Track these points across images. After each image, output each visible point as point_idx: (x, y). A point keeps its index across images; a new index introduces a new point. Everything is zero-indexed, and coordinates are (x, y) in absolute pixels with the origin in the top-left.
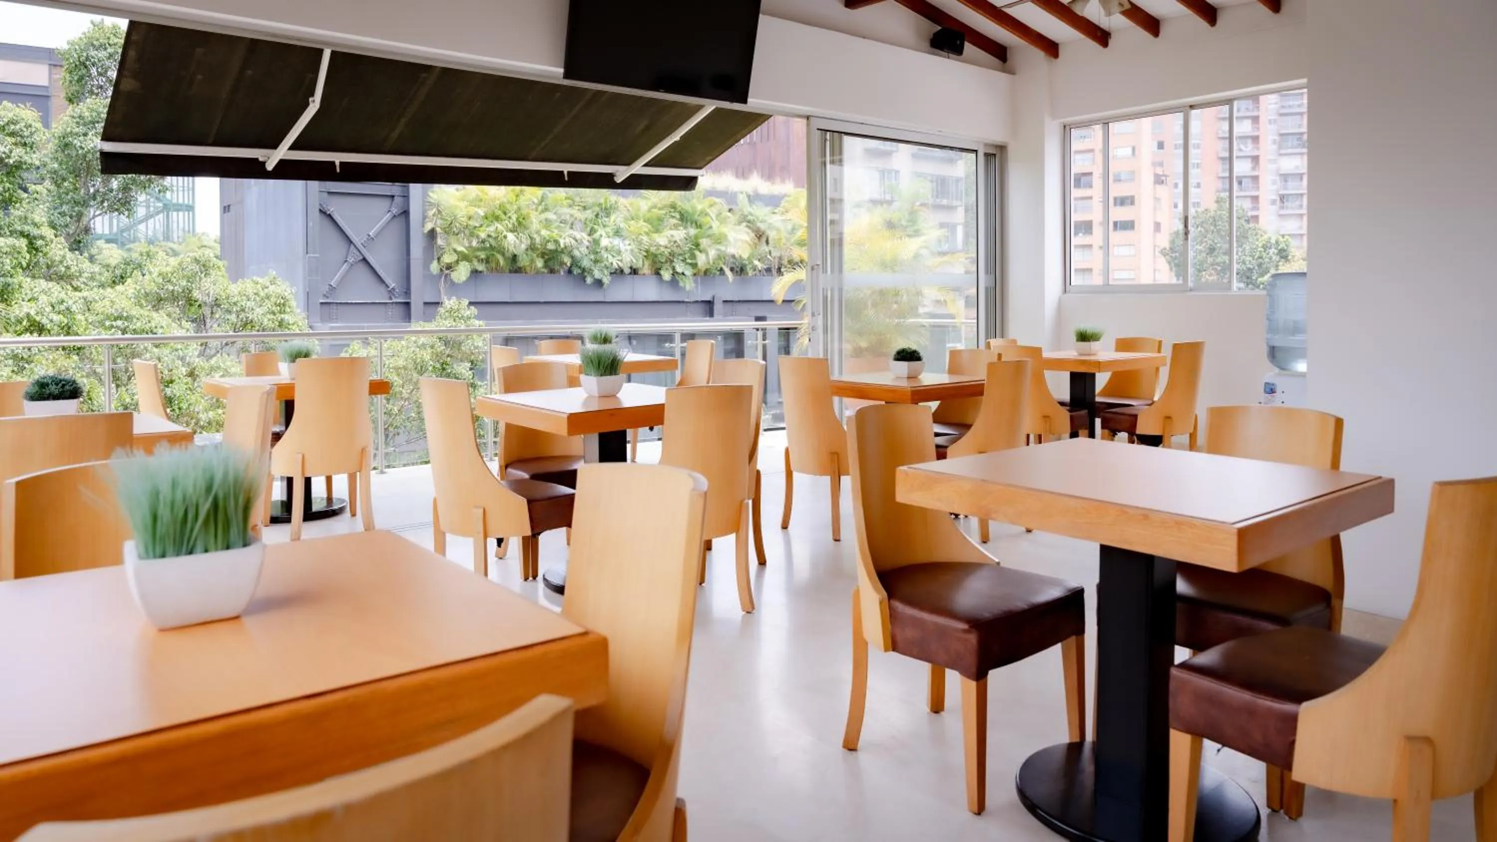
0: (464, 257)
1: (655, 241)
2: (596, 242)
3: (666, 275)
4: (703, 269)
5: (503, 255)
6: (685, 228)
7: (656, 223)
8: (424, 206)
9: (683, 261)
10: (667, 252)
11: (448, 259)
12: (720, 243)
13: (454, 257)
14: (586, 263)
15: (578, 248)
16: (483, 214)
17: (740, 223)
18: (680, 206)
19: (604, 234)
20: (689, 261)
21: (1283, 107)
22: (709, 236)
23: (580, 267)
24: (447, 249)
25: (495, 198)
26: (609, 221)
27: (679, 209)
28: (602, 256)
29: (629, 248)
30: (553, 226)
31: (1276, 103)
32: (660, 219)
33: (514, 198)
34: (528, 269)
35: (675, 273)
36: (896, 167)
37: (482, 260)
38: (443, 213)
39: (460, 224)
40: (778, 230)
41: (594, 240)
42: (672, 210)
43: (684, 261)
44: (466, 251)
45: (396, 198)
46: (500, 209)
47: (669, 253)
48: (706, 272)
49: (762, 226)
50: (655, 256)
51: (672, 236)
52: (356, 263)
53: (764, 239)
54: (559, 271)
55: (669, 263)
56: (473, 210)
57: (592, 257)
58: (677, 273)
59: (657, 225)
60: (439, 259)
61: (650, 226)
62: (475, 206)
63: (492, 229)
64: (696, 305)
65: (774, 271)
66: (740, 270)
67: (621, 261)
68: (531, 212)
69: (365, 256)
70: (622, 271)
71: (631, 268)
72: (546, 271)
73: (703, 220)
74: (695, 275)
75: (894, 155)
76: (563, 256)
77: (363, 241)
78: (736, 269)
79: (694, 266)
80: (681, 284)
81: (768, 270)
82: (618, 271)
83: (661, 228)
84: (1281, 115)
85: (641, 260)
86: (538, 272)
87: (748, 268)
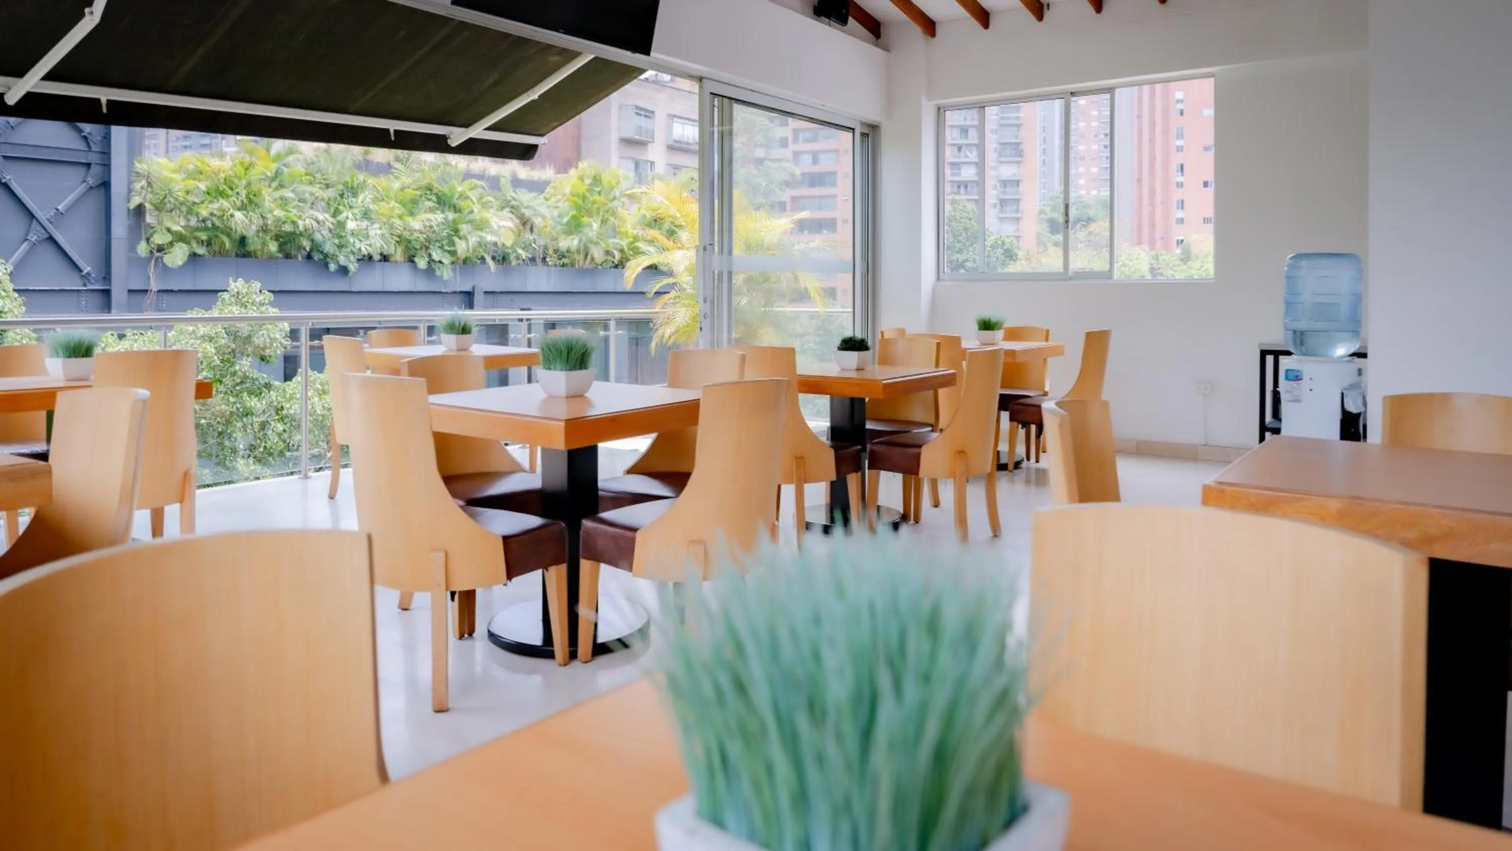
0: (180, 238)
1: (408, 226)
2: (341, 225)
3: (422, 263)
4: (464, 257)
5: (229, 236)
6: (443, 212)
7: (409, 205)
8: (129, 176)
9: (440, 247)
10: (422, 238)
11: (160, 238)
12: (481, 230)
13: (169, 238)
14: (328, 248)
15: (319, 231)
16: (203, 188)
17: (502, 208)
18: (437, 188)
19: (350, 216)
20: (447, 248)
21: (1003, 118)
22: (470, 222)
23: (322, 252)
24: (158, 228)
25: (219, 170)
26: (357, 202)
27: (435, 191)
28: (348, 242)
29: (379, 232)
30: (290, 205)
31: (997, 115)
32: (415, 202)
33: (243, 171)
34: (259, 253)
35: (431, 261)
36: (650, 157)
37: (202, 241)
38: (155, 186)
39: (174, 198)
40: (544, 217)
41: (339, 222)
42: (428, 192)
43: (442, 247)
44: (183, 232)
45: (93, 166)
46: (225, 184)
47: (425, 239)
48: (465, 261)
49: (527, 213)
50: (410, 242)
51: (429, 220)
52: (39, 242)
53: (528, 227)
54: (296, 257)
55: (424, 250)
56: (191, 184)
57: (337, 241)
58: (433, 260)
59: (412, 207)
60: (148, 240)
61: (403, 209)
62: (194, 179)
63: (216, 205)
64: (454, 295)
65: (539, 261)
66: (502, 259)
67: (370, 246)
68: (263, 187)
69: (52, 234)
70: (370, 258)
71: (381, 254)
72: (280, 255)
73: (462, 204)
74: (453, 263)
75: (650, 145)
76: (302, 238)
77: (48, 216)
78: (498, 258)
79: (453, 253)
80: (438, 273)
81: (533, 260)
82: (366, 258)
83: (415, 211)
84: (1001, 125)
85: (393, 245)
86: (271, 257)
87: (512, 257)
